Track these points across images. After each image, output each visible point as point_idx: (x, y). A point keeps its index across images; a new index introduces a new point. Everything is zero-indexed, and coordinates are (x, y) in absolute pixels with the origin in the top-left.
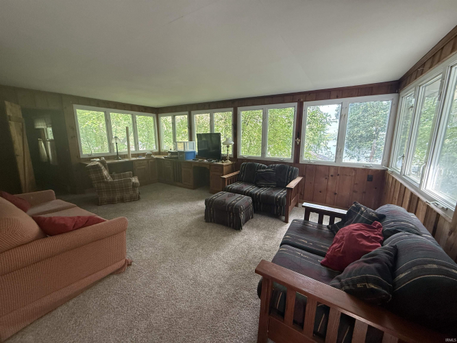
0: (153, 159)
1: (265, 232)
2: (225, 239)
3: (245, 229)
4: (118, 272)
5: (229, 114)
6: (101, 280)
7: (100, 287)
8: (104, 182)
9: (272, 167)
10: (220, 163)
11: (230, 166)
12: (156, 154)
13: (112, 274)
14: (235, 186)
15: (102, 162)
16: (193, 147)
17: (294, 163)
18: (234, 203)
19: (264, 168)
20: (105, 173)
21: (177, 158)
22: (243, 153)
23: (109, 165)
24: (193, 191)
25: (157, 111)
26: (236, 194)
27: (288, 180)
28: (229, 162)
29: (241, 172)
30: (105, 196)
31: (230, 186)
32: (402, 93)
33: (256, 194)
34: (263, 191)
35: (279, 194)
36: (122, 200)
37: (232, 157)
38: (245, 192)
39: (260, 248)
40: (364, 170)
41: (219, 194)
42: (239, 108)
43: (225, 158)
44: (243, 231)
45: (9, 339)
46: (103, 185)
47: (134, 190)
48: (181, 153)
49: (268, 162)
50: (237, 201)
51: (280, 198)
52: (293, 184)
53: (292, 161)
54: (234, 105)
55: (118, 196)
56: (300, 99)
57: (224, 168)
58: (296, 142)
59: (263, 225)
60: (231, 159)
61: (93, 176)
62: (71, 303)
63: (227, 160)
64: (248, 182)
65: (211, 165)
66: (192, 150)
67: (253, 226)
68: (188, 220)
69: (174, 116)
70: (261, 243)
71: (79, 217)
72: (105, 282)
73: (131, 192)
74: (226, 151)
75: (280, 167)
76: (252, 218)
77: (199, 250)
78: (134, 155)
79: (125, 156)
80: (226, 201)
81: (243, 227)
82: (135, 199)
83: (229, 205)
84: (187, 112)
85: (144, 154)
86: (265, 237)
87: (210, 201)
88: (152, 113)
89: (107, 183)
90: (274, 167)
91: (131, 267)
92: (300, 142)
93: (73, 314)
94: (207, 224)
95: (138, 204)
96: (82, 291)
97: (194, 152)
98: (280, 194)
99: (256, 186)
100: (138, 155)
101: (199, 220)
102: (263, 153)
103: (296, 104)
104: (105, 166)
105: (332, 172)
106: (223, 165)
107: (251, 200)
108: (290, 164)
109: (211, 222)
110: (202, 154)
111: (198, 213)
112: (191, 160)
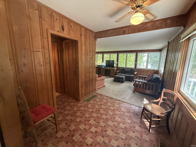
5: (116, 55)
16: (104, 64)
32: (162, 52)
40: (153, 70)
42: (119, 53)
56: (137, 52)
65: (111, 69)
74: (115, 65)
105: (145, 71)
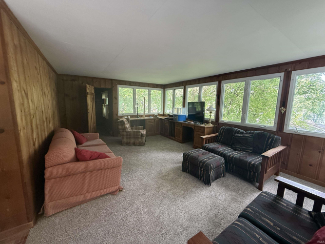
0: (158, 118)
1: (234, 194)
2: (193, 190)
3: (214, 185)
4: (112, 193)
6: (102, 196)
7: (99, 201)
8: (125, 131)
9: (250, 133)
10: (203, 125)
11: (211, 129)
12: (161, 115)
13: (109, 194)
14: (212, 146)
15: (128, 119)
17: (277, 131)
18: (206, 161)
19: (242, 133)
20: (128, 126)
21: (173, 119)
22: (224, 118)
23: (131, 121)
24: (181, 144)
25: (164, 87)
26: (211, 153)
27: (266, 147)
28: (211, 125)
29: (220, 135)
30: (125, 140)
31: (207, 145)
33: (230, 156)
34: (236, 154)
35: (253, 160)
36: (134, 144)
37: (215, 121)
38: (219, 152)
39: (224, 209)
41: (196, 150)
43: (207, 122)
44: (212, 186)
45: (50, 216)
46: (125, 133)
47: (142, 139)
48: (176, 115)
49: (246, 128)
50: (209, 159)
51: (254, 164)
52: (270, 153)
53: (275, 129)
54: (219, 79)
55: (132, 141)
57: (206, 129)
58: (280, 111)
59: (233, 186)
60: (212, 123)
61: (120, 127)
62: (82, 206)
63: (209, 123)
64: (224, 143)
66: (184, 114)
67: (222, 185)
68: (170, 166)
69: (175, 90)
70: (226, 204)
71: (96, 152)
72: (104, 198)
73: (140, 140)
75: (258, 134)
76: (223, 177)
77: (170, 194)
78: (147, 116)
79: (142, 116)
80: (200, 158)
81: (212, 184)
82: (142, 144)
83: (201, 162)
84: (183, 87)
85: (153, 115)
86: (233, 199)
87: (186, 155)
88: (161, 88)
89: (127, 132)
90: (253, 133)
91: (122, 193)
92: (285, 112)
93: (81, 213)
94: (182, 173)
95: (143, 148)
96: (90, 200)
97: (185, 116)
98: (255, 160)
99: (232, 148)
100: (149, 116)
101: (178, 168)
102: (243, 119)
103: (282, 74)
104: (128, 122)
106: (204, 127)
107: (223, 160)
108: (272, 132)
109: (186, 172)
110: (190, 117)
111: (179, 163)
112: (182, 121)
